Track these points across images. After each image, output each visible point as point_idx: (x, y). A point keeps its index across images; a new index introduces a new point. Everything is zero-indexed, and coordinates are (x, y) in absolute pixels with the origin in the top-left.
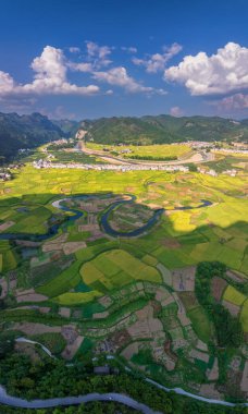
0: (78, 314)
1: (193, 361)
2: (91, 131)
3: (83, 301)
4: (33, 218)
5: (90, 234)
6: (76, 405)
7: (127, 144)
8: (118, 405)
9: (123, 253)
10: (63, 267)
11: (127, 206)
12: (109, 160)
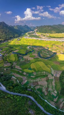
0: (27, 75)
1: (52, 95)
2: (38, 29)
3: (29, 72)
4: (23, 50)
5: (35, 56)
6: (20, 96)
7: (48, 33)
8: (30, 99)
9: (42, 63)
10: (27, 63)
11: (46, 50)
12: (43, 37)
